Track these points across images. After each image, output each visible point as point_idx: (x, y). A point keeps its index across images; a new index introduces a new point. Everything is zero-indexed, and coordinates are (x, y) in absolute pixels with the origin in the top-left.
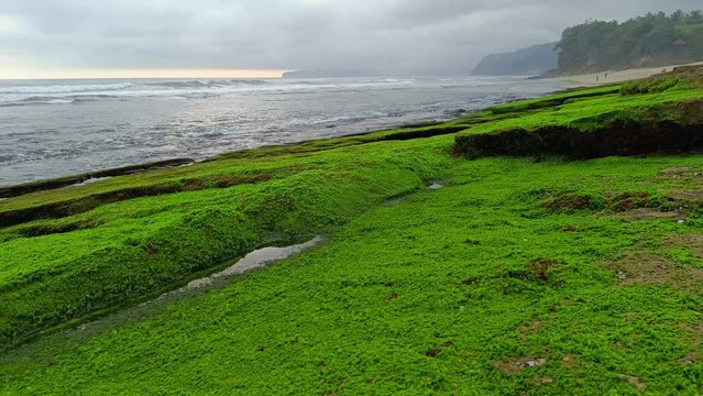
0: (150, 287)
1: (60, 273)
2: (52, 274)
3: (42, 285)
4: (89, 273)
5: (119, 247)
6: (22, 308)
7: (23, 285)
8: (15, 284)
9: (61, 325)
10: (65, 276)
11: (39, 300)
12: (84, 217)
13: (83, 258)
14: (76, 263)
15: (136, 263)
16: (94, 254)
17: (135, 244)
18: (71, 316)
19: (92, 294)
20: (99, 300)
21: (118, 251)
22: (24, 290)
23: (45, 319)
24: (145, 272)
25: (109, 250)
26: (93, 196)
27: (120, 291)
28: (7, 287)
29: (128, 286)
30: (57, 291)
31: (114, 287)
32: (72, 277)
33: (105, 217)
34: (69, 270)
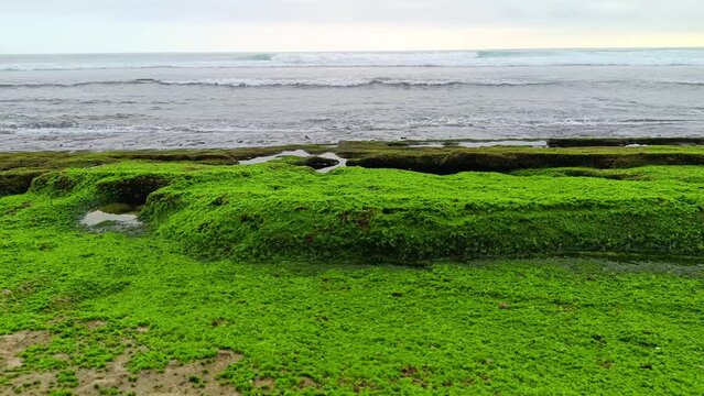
0: (697, 251)
1: (608, 207)
2: (601, 207)
3: (590, 213)
4: (636, 215)
5: (672, 199)
6: (571, 227)
7: (576, 208)
8: (569, 205)
9: (598, 253)
10: (612, 211)
11: (585, 225)
12: (629, 172)
13: (633, 200)
14: (626, 202)
15: (688, 222)
16: (645, 199)
17: (690, 202)
18: (608, 249)
19: (634, 237)
20: (638, 243)
21: (671, 205)
22: (575, 213)
23: (586, 243)
24: (696, 234)
25: (661, 200)
26: (641, 154)
27: (663, 243)
28: (562, 204)
29: (673, 241)
30: (603, 222)
31: (657, 237)
32: (619, 214)
33: (652, 175)
34: (617, 207)
